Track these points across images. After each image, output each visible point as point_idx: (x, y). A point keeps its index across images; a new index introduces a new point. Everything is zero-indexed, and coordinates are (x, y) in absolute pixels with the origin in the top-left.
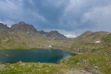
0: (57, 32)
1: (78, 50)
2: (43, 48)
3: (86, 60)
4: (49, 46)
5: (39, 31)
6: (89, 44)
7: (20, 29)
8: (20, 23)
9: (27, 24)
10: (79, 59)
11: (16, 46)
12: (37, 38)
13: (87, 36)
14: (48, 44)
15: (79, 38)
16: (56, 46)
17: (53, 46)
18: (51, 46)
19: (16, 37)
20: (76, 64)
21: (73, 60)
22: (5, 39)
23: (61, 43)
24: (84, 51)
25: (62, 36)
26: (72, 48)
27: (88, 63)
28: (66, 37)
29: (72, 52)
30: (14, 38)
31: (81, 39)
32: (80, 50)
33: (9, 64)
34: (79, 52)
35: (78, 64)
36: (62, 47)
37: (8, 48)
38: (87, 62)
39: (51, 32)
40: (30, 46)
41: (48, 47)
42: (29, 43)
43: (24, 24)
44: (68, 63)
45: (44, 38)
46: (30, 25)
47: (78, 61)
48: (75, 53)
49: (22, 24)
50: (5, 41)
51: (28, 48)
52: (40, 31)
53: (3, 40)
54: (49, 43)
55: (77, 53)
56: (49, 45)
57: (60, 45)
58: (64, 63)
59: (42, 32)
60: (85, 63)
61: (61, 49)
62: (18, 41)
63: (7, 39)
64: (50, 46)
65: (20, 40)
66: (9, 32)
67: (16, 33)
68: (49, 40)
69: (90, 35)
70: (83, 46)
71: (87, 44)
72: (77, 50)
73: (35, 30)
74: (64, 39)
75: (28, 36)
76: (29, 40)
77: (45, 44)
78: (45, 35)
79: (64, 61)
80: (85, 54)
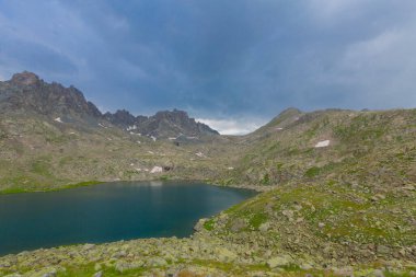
0: (183, 115)
1: (262, 177)
2: (127, 179)
3: (293, 209)
4: (153, 171)
5: (108, 114)
6: (295, 152)
7: (18, 106)
9: (54, 84)
10: (268, 210)
12: (98, 142)
13: (287, 128)
14: (147, 160)
15: (263, 134)
16: (181, 167)
17: (167, 168)
18: (161, 169)
20: (257, 230)
21: (246, 213)
23: (200, 154)
24: (281, 177)
25: (201, 129)
26: (238, 172)
27: (299, 220)
29: (240, 187)
31: (267, 136)
32: (267, 176)
34: (266, 181)
35: (264, 226)
36: (202, 170)
38: (296, 216)
39: (160, 116)
40: (71, 176)
41: (147, 174)
42: (62, 163)
43: (39, 83)
44: (229, 227)
45: (133, 140)
46: (66, 86)
47: (262, 217)
48: (252, 187)
49: (29, 82)
51: (61, 185)
52: (113, 112)
54: (150, 157)
55: (258, 188)
56: (151, 166)
57: (195, 165)
58: (210, 228)
59: (122, 118)
60: (291, 219)
61: (199, 177)
62: (10, 155)
64: (157, 169)
65: (20, 152)
68: (154, 146)
69: (297, 123)
70: (278, 160)
71: (290, 154)
72: (257, 175)
73: (93, 111)
74: (210, 142)
75: (59, 134)
76: (61, 151)
77: (135, 162)
78: (134, 127)
79: (211, 222)
80: (285, 189)
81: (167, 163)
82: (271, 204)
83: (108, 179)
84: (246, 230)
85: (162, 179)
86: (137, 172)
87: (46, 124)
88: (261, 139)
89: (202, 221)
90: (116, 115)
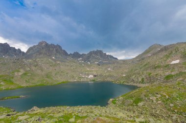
0: (101, 52)
1: (140, 80)
2: (79, 80)
3: (156, 96)
4: (89, 77)
6: (158, 67)
7: (40, 54)
8: (40, 43)
9: (52, 44)
10: (142, 96)
11: (36, 82)
12: (68, 66)
13: (154, 54)
14: (87, 73)
15: (141, 58)
16: (101, 75)
17: (95, 76)
18: (92, 76)
19: (35, 66)
20: (137, 106)
21: (131, 97)
23: (109, 69)
24: (151, 80)
25: (109, 57)
26: (128, 77)
27: (159, 102)
29: (129, 84)
30: (33, 68)
31: (143, 59)
32: (143, 80)
34: (143, 82)
35: (140, 104)
36: (111, 76)
37: (24, 85)
38: (157, 100)
39: (91, 53)
40: (59, 79)
41: (87, 78)
42: (56, 74)
43: (47, 44)
44: (123, 103)
45: (80, 64)
46: (56, 45)
47: (140, 100)
48: (135, 84)
49: (44, 44)
50: (20, 74)
51: (56, 83)
52: (72, 53)
53: (16, 74)
54: (88, 71)
55: (139, 85)
56: (88, 75)
57: (108, 74)
58: (115, 103)
59: (76, 55)
60: (155, 101)
61: (109, 79)
62: (39, 72)
63: (22, 72)
64: (91, 76)
65: (42, 70)
66: (24, 60)
67: (35, 61)
68: (89, 66)
69: (159, 51)
70: (149, 71)
71: (155, 68)
72: (138, 79)
73: (65, 53)
74: (114, 63)
75: (54, 63)
76: (55, 69)
77: (82, 73)
78: (81, 59)
79: (115, 100)
80: (152, 86)
81: (95, 74)
82: (144, 93)
83: (72, 80)
84: (131, 105)
85: (93, 80)
86: (83, 78)
87: (50, 59)
89: (111, 100)
90: (74, 54)
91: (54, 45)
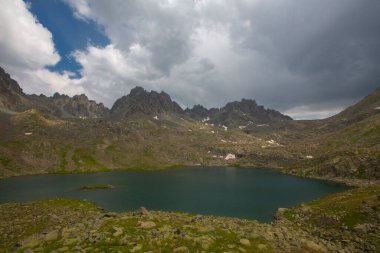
0: (251, 104)
1: (354, 169)
2: (206, 164)
4: (227, 158)
5: (188, 110)
7: (134, 111)
9: (152, 92)
11: (129, 162)
14: (222, 148)
15: (353, 116)
16: (253, 156)
17: (239, 156)
18: (234, 157)
19: (126, 134)
22: (103, 143)
23: (272, 142)
25: (270, 116)
28: (288, 118)
29: (323, 178)
30: (124, 137)
32: (361, 169)
33: (114, 214)
34: (361, 173)
36: (277, 158)
37: (111, 167)
40: (167, 160)
41: (222, 161)
42: (161, 150)
46: (159, 92)
48: (339, 180)
50: (105, 147)
52: (191, 108)
53: (98, 147)
54: (224, 145)
55: (349, 182)
56: (225, 153)
58: (292, 219)
63: (107, 143)
64: (230, 156)
65: (137, 142)
66: (109, 122)
67: (126, 124)
68: (226, 135)
72: (347, 166)
73: (177, 108)
74: (283, 128)
75: (157, 128)
76: (160, 141)
77: (211, 149)
78: (208, 119)
81: (240, 151)
83: (191, 164)
84: (337, 228)
85: (236, 166)
86: (214, 159)
87: (150, 121)
88: (349, 123)
89: (281, 210)
90: (193, 110)
91: (156, 93)
